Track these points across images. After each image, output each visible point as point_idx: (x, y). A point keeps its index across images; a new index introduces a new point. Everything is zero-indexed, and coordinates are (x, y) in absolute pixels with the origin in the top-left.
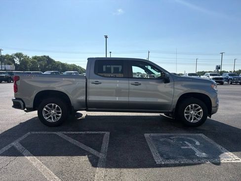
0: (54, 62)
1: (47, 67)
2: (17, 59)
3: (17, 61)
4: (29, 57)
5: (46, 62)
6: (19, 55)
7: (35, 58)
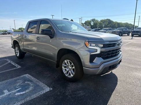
0: (113, 22)
1: (108, 26)
2: (93, 22)
3: (92, 24)
4: (98, 21)
5: (108, 23)
6: (93, 20)
7: (102, 21)
